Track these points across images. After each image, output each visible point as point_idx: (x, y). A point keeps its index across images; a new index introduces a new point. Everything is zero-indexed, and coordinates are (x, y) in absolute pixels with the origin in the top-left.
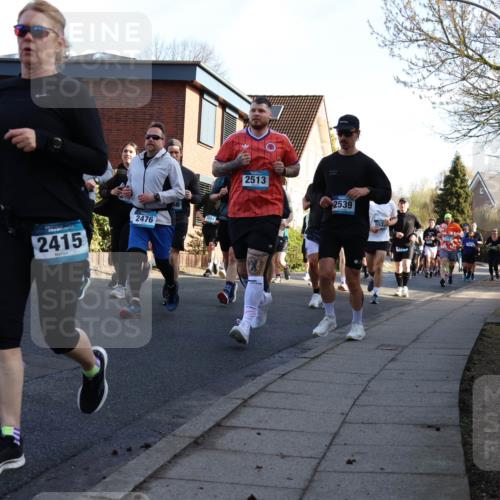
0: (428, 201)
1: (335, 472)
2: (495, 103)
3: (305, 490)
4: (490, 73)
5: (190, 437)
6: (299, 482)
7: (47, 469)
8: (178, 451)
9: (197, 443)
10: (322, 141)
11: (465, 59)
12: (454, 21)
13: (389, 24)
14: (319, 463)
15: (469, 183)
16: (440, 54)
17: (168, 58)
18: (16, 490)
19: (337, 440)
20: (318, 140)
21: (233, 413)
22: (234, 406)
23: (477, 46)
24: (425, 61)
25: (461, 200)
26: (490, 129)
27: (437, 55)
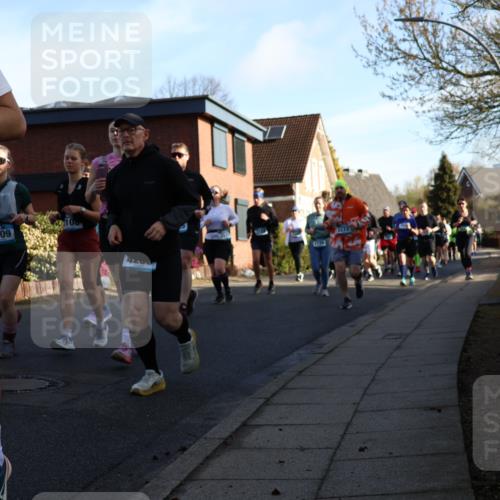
1: (350, 460)
2: (471, 107)
3: (323, 479)
4: (464, 82)
5: (219, 439)
6: (317, 473)
8: (209, 453)
9: (226, 444)
10: (323, 154)
11: (441, 71)
12: (427, 39)
13: (371, 47)
14: (335, 453)
15: (456, 178)
16: (418, 69)
17: (181, 94)
19: (350, 430)
20: (320, 153)
21: (258, 412)
22: (258, 405)
24: (405, 76)
26: (469, 130)
27: (416, 70)
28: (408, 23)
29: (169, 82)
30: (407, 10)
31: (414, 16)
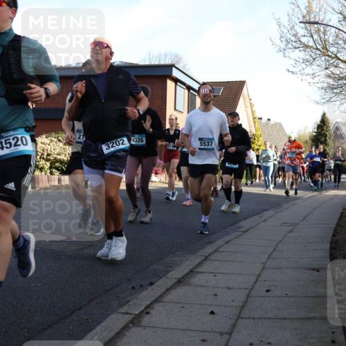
0: (308, 139)
1: (259, 296)
3: (243, 307)
4: (342, 65)
6: (239, 303)
7: (96, 297)
8: (169, 286)
9: (180, 282)
10: (246, 107)
11: (327, 58)
12: (319, 36)
13: (282, 39)
14: (250, 292)
15: (331, 128)
16: (312, 55)
17: (156, 63)
18: (79, 309)
19: (260, 279)
20: (244, 106)
21: (200, 264)
22: (200, 260)
23: (333, 49)
24: (304, 59)
25: (327, 138)
26: (343, 97)
27: (311, 55)
28: (308, 25)
29: (150, 55)
30: (307, 16)
31: (312, 20)
